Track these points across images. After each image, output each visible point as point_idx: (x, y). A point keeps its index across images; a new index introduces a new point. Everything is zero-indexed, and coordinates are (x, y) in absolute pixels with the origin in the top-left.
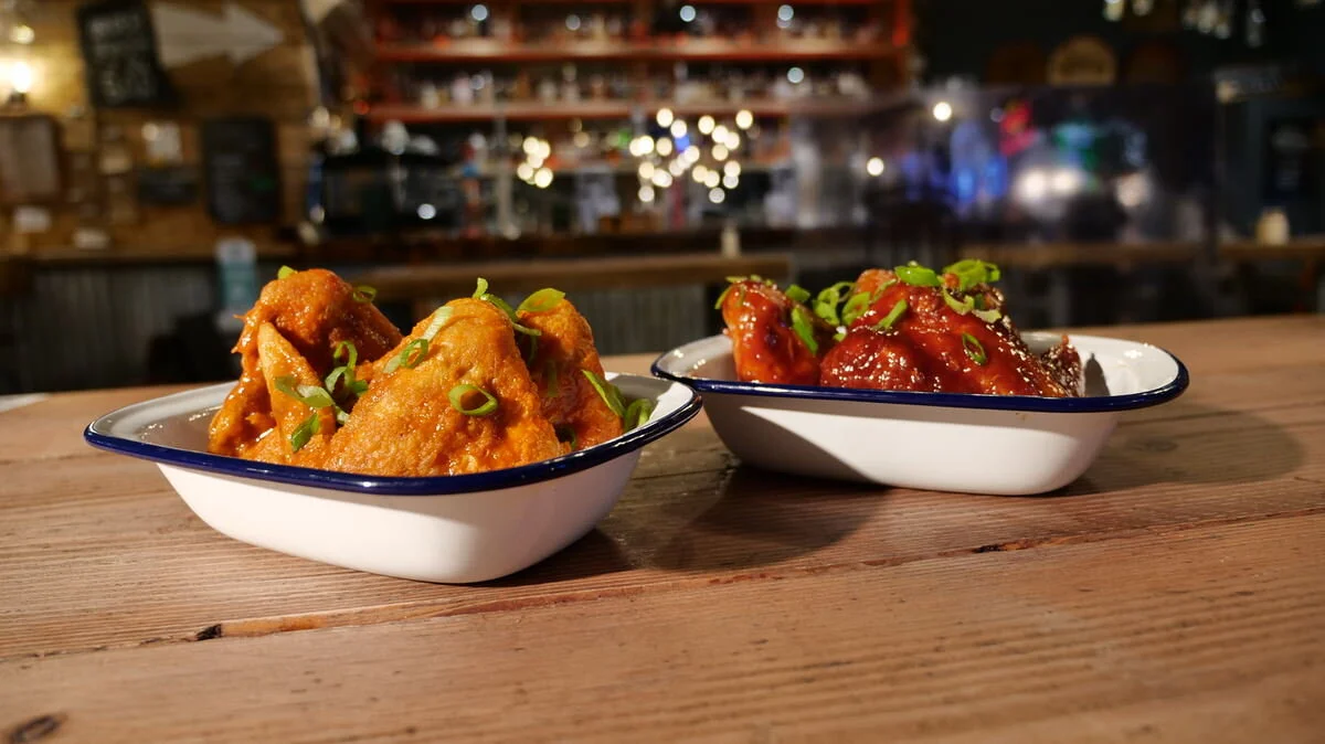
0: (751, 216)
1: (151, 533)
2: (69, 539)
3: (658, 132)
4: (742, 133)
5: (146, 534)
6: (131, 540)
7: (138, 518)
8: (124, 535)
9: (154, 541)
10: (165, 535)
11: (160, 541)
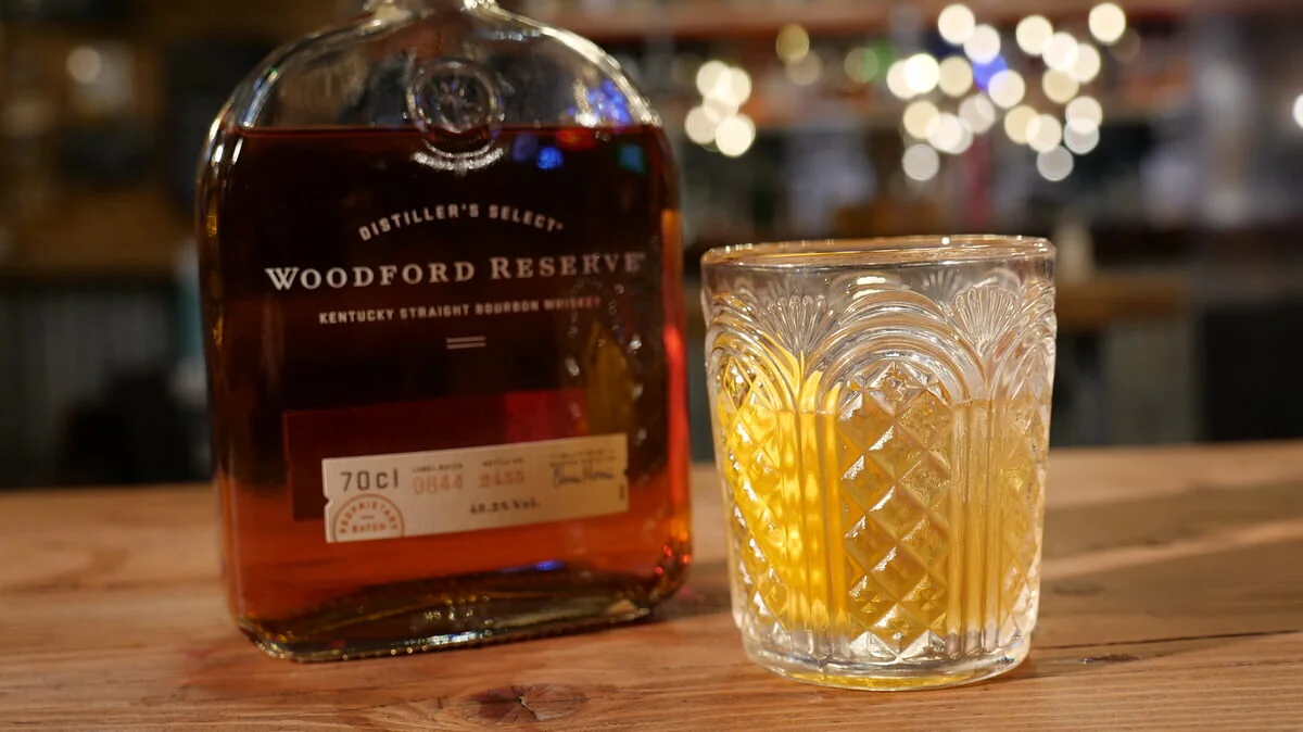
0: (1117, 200)
1: (134, 704)
2: (20, 707)
3: (941, 49)
4: (1104, 50)
5: (125, 705)
6: (105, 712)
7: (109, 682)
8: (96, 706)
9: (137, 716)
10: (153, 708)
11: (147, 716)
